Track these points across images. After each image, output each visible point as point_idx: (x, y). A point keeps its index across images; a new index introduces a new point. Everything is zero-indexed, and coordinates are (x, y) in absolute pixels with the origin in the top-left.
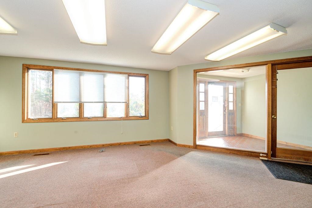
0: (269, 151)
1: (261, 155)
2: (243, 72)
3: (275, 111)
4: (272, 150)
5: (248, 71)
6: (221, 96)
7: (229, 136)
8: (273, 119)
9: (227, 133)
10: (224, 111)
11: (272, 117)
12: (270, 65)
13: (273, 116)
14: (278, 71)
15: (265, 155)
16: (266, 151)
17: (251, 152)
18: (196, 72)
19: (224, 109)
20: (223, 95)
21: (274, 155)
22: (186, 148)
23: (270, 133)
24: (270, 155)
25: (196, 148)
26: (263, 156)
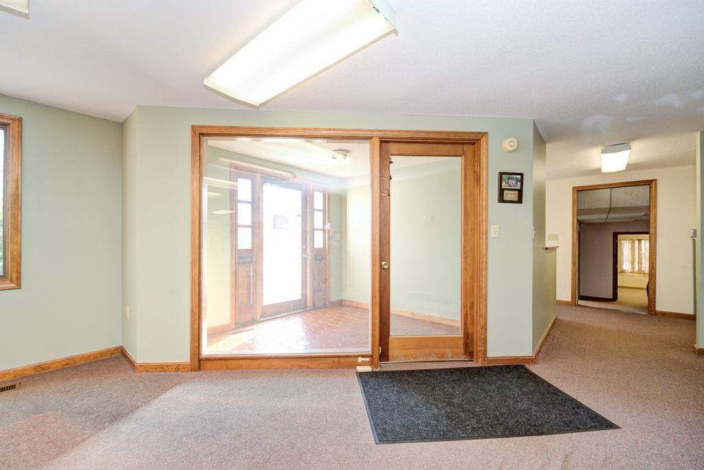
0: (375, 348)
1: (360, 360)
2: (335, 158)
3: (386, 253)
4: (380, 345)
5: (345, 158)
6: (296, 216)
7: (315, 308)
8: (383, 271)
9: (309, 303)
10: (304, 251)
11: (381, 266)
12: (377, 141)
13: (383, 263)
14: (393, 158)
15: (368, 359)
16: (368, 350)
17: (338, 357)
18: (201, 134)
19: (304, 247)
20: (300, 213)
21: (384, 356)
22: (166, 374)
23: (376, 304)
24: (377, 356)
25: (199, 368)
26: (363, 364)
